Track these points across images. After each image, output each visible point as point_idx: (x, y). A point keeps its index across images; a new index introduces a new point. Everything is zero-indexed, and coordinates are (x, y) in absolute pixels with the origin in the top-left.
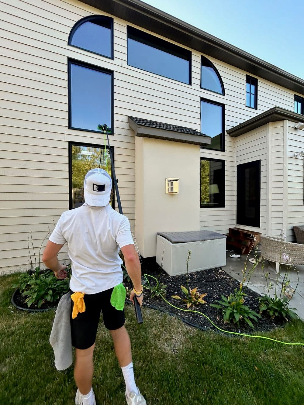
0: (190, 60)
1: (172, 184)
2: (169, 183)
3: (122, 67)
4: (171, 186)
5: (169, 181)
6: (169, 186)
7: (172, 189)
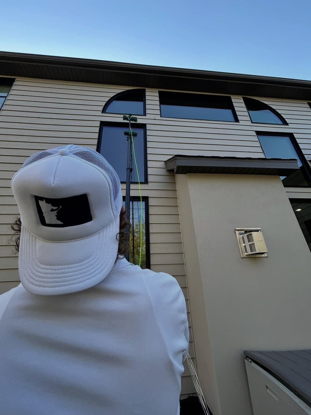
0: (231, 107)
1: (250, 238)
2: (243, 237)
3: (155, 119)
4: (249, 241)
5: (240, 234)
6: (244, 243)
7: (252, 247)
